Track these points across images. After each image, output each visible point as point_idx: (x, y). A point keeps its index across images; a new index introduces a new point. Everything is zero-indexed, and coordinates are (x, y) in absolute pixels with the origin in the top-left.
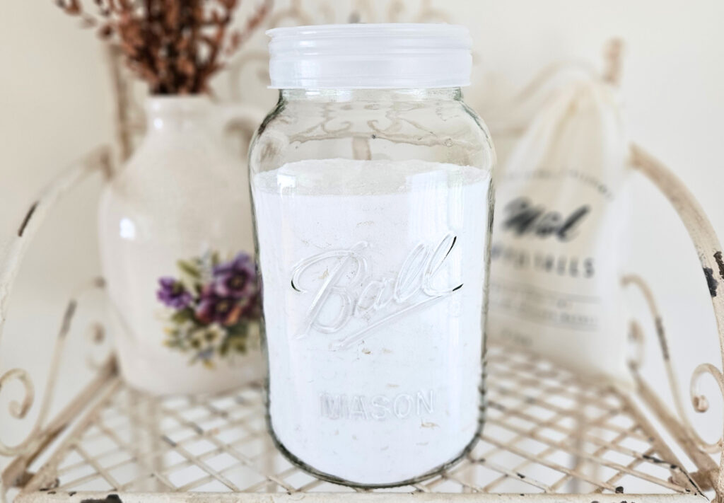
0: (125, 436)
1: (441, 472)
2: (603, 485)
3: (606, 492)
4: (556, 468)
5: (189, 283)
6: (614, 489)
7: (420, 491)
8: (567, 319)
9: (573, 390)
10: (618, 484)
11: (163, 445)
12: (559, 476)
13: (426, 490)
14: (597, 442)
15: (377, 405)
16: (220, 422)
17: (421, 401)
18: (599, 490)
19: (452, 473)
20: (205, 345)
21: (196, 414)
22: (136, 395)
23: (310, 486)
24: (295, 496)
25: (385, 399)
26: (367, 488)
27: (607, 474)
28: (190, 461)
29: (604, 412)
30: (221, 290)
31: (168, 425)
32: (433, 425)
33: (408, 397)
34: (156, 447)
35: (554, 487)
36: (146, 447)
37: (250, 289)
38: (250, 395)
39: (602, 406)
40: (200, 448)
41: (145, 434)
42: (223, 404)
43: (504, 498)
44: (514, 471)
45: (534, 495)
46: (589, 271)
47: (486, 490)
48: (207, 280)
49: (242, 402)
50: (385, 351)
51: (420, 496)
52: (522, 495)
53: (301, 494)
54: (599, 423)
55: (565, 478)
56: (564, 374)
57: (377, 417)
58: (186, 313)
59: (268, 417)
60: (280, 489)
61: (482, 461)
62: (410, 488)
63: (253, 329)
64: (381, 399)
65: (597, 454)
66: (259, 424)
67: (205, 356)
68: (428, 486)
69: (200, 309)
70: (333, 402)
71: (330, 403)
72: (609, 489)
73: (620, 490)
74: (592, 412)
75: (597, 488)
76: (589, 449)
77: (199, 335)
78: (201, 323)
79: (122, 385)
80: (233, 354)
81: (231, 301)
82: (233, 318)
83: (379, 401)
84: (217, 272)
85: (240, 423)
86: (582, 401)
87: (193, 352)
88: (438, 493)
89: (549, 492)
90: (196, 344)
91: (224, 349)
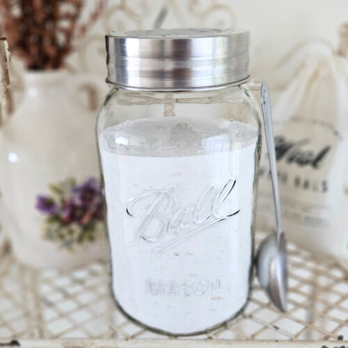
0: (18, 297)
1: (224, 325)
2: (329, 334)
3: (332, 339)
4: (299, 321)
5: (56, 198)
6: (337, 337)
7: (210, 338)
8: (308, 219)
9: (311, 264)
10: (339, 333)
11: (43, 305)
12: (301, 327)
13: (214, 337)
14: (325, 302)
15: (183, 287)
16: (78, 288)
17: (212, 284)
18: (326, 338)
19: (232, 325)
20: (68, 237)
21: (63, 282)
22: (23, 268)
23: (139, 333)
24: (130, 341)
25: (188, 283)
26: (176, 336)
27: (331, 326)
28: (62, 315)
29: (331, 281)
30: (78, 202)
31: (45, 289)
32: (219, 298)
33: (203, 282)
34: (38, 306)
35: (297, 335)
36: (31, 306)
37: (97, 200)
38: (98, 268)
39: (329, 276)
40: (67, 306)
41: (30, 296)
42: (81, 274)
43: (265, 343)
44: (271, 324)
45: (284, 341)
46: (325, 189)
47: (253, 336)
48: (68, 195)
49: (94, 274)
50: (188, 254)
51: (210, 341)
52: (277, 341)
53: (134, 341)
54: (328, 289)
55: (304, 329)
56: (305, 253)
57: (183, 294)
58: (55, 218)
59: (111, 285)
60: (120, 336)
61: (251, 317)
62: (204, 336)
63: (99, 226)
64: (185, 283)
65: (325, 312)
66: (103, 290)
67: (68, 245)
68: (215, 334)
69: (64, 215)
70: (154, 284)
71: (152, 286)
72: (333, 337)
73: (340, 338)
74: (323, 281)
75: (325, 336)
76: (320, 307)
77: (64, 231)
78: (65, 223)
79: (13, 261)
80: (86, 243)
81: (84, 209)
82: (86, 219)
83: (185, 284)
84: (75, 190)
85: (92, 289)
86: (317, 273)
87: (59, 243)
88: (223, 340)
89: (294, 339)
90: (62, 237)
91: (80, 240)
